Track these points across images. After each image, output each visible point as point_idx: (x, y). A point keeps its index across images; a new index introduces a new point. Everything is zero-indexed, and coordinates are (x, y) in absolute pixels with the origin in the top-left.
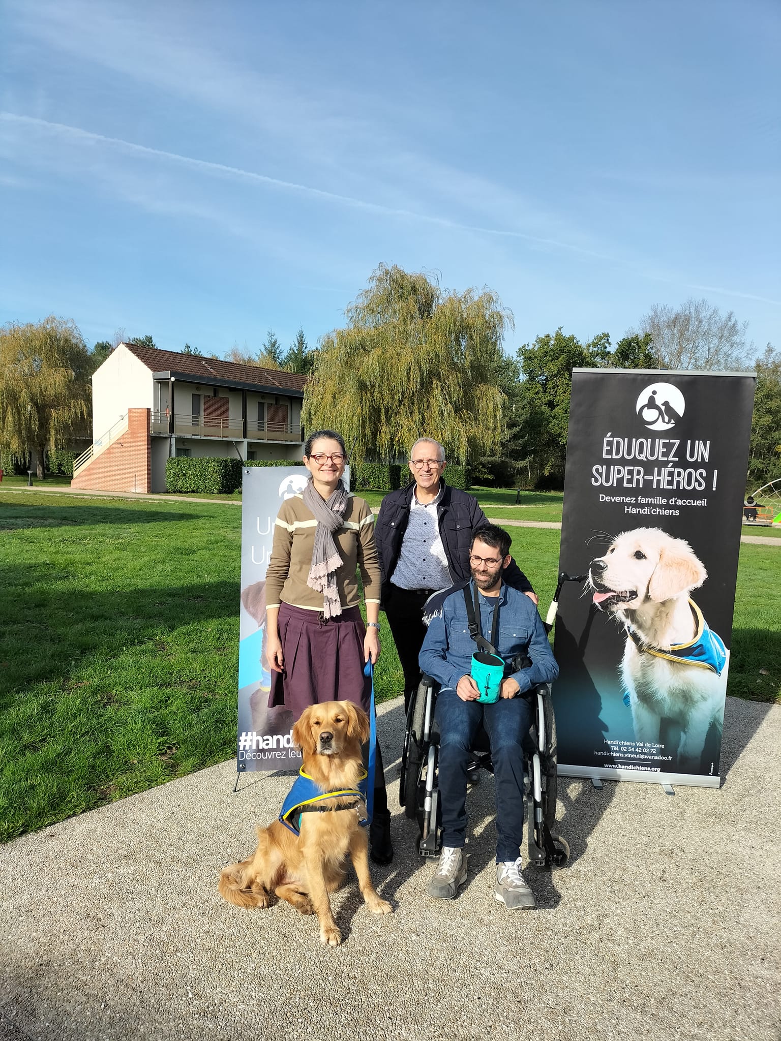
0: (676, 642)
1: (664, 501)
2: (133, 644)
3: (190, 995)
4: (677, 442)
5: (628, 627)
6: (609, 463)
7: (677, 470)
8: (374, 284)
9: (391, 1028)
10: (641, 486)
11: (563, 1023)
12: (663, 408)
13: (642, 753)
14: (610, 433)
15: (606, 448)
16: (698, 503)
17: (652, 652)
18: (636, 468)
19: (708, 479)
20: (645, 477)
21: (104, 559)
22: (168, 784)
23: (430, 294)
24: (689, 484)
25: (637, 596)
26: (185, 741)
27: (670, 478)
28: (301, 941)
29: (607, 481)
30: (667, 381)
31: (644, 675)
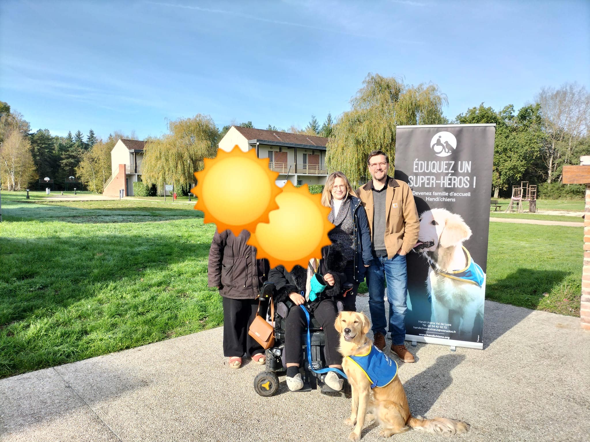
0: (456, 269)
1: (447, 194)
2: (205, 272)
3: (173, 413)
4: (453, 162)
5: (430, 261)
6: (416, 175)
7: (453, 177)
8: (365, 85)
9: (255, 433)
10: (434, 186)
11: (337, 439)
12: (445, 145)
13: (439, 329)
14: (417, 159)
15: (415, 167)
16: (466, 195)
17: (443, 274)
18: (431, 177)
19: (471, 182)
20: (437, 182)
21: (207, 235)
22: (199, 332)
23: (398, 88)
24: (460, 184)
25: (434, 244)
26: (213, 315)
27: (450, 182)
28: (231, 397)
29: (416, 184)
30: (447, 131)
31: (439, 286)
